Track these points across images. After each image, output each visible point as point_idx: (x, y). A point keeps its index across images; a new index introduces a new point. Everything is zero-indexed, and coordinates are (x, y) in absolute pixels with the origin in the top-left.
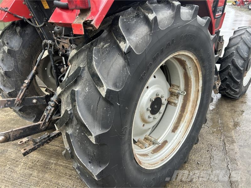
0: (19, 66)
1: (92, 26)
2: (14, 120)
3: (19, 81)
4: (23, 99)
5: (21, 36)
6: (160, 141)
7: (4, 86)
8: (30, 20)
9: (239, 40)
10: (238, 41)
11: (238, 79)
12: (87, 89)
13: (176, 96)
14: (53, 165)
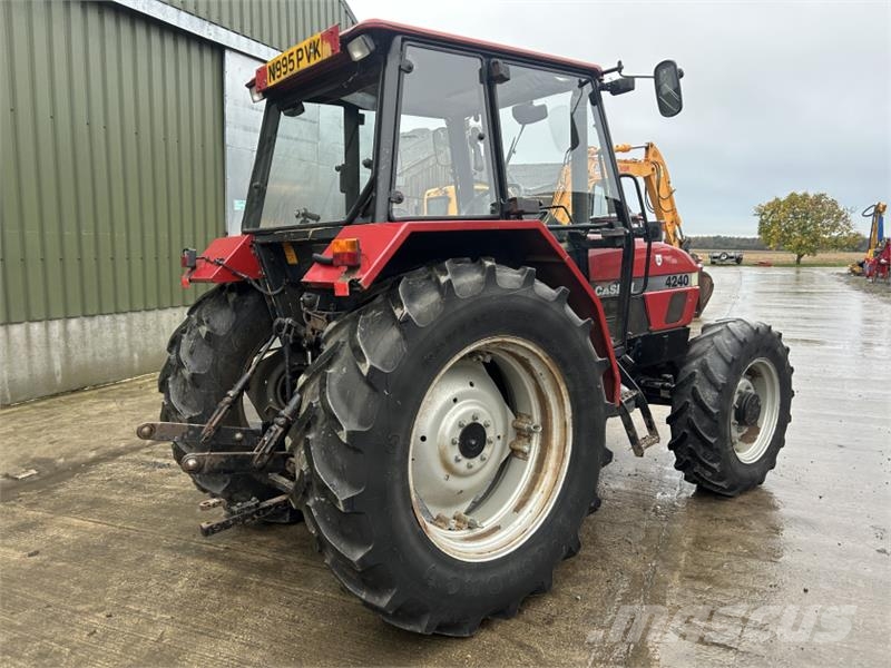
0: (219, 366)
1: (359, 285)
2: (166, 507)
3: (213, 397)
4: (218, 429)
5: (236, 309)
6: (488, 525)
7: (183, 403)
8: (257, 281)
9: (708, 345)
10: (704, 349)
11: (713, 436)
12: (344, 370)
13: (525, 436)
14: (253, 586)
